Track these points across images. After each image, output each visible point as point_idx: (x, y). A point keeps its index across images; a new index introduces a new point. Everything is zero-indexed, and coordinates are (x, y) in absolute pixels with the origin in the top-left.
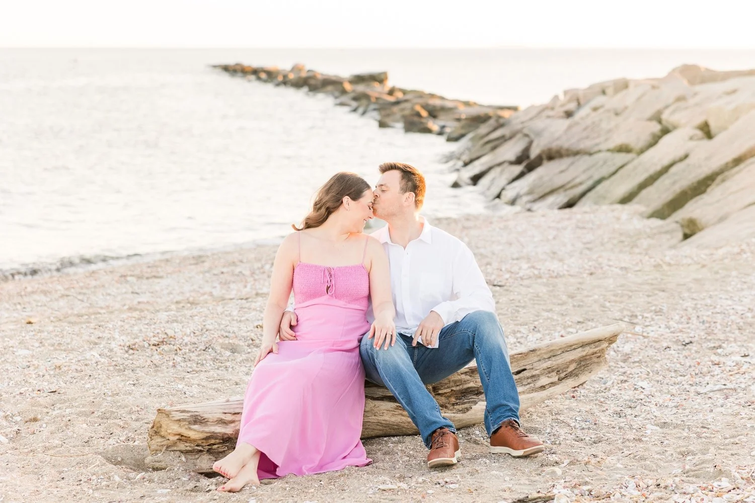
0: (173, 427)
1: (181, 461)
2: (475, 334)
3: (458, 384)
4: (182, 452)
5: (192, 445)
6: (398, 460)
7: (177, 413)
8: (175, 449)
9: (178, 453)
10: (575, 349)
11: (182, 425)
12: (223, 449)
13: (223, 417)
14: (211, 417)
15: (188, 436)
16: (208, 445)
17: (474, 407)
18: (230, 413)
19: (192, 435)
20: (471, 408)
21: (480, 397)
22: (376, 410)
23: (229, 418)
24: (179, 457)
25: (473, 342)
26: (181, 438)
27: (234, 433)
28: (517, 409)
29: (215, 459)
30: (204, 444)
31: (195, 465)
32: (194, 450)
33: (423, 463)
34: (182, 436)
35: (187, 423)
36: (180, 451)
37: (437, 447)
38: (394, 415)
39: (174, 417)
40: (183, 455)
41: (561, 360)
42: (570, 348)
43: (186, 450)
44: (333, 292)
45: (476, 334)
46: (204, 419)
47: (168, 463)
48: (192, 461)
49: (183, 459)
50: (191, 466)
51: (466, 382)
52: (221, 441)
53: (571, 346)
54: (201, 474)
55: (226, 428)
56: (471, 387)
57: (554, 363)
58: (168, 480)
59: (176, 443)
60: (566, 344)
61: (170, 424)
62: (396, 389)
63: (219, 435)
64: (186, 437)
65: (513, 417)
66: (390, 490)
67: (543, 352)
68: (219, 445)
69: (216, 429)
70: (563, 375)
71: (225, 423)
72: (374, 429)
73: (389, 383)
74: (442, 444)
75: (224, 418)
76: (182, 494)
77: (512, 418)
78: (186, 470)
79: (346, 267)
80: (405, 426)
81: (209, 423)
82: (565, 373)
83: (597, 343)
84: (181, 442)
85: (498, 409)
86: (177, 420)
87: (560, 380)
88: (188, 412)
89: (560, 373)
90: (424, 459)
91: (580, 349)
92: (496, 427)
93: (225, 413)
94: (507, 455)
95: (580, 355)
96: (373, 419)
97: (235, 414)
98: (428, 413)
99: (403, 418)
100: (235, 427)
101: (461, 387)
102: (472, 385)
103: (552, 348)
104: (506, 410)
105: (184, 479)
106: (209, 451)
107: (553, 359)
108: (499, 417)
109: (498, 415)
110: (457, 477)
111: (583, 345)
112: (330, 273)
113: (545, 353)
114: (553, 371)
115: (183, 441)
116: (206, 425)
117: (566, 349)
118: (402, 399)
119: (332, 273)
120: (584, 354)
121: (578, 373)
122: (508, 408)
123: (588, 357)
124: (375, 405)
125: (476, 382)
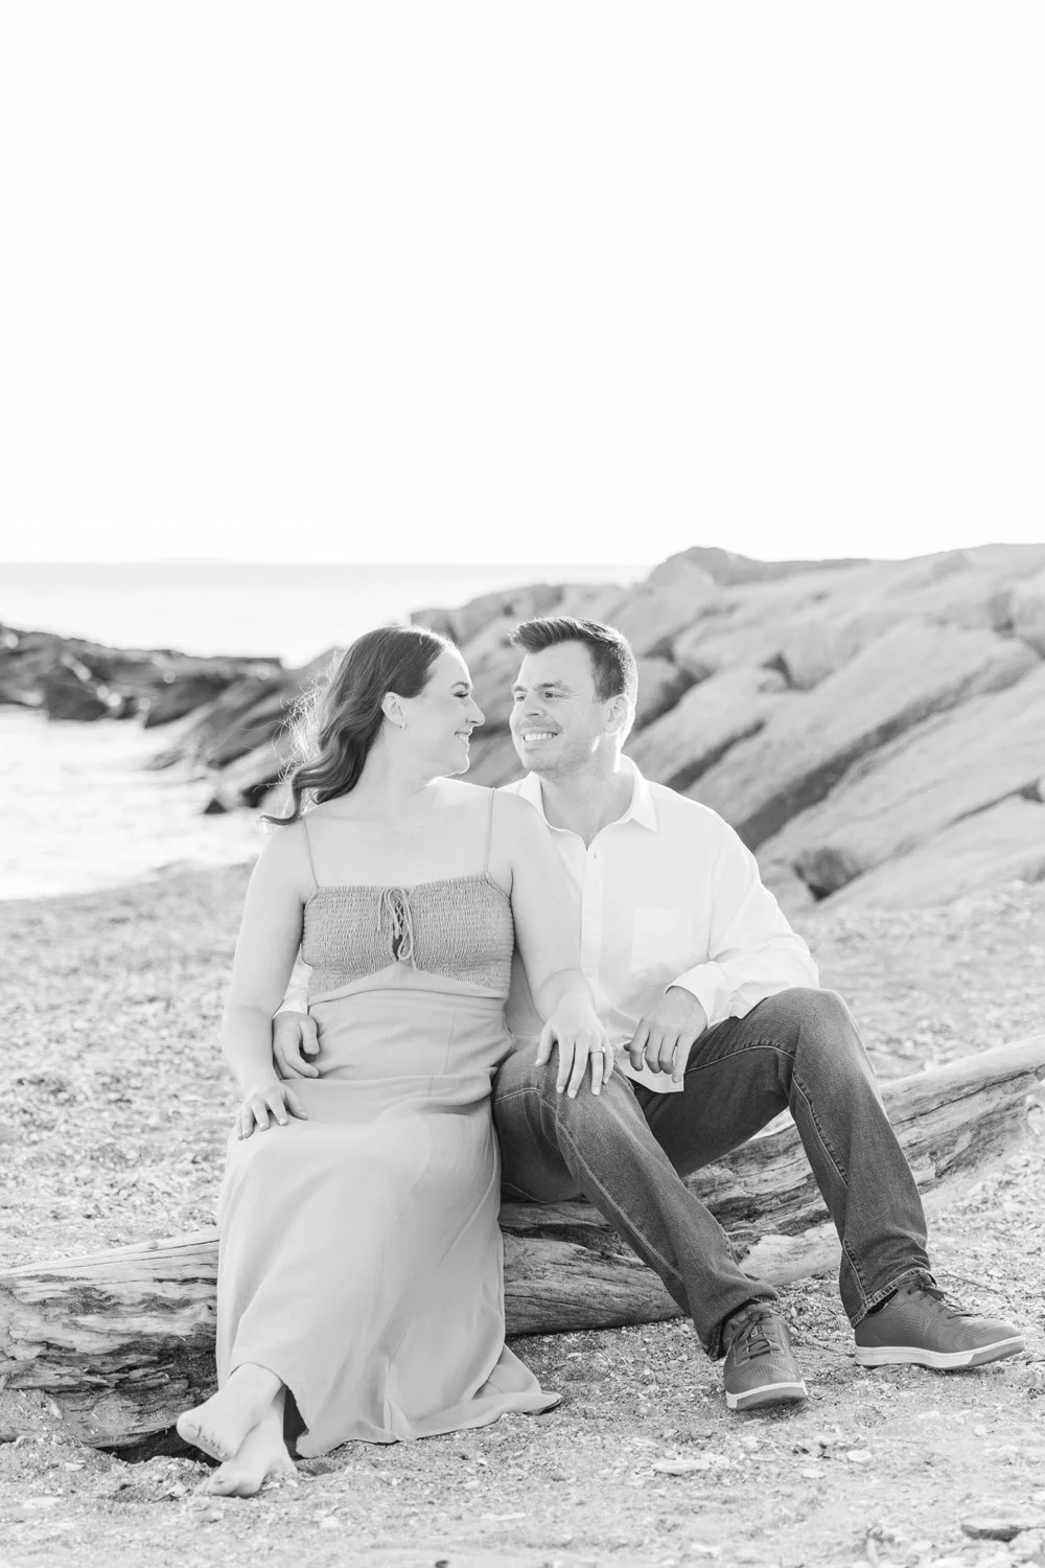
0: (25, 1323)
1: (48, 1418)
2: (793, 1053)
3: (706, 1190)
4: (46, 1390)
5: (77, 1371)
6: (629, 1394)
7: (33, 1283)
8: (30, 1383)
9: (37, 1396)
10: (968, 1096)
11: (51, 1315)
12: (157, 1381)
13: (158, 1290)
14: (125, 1292)
15: (69, 1346)
16: (117, 1371)
17: (753, 1249)
18: (173, 1280)
19: (82, 1342)
20: (748, 1252)
21: (757, 1223)
22: (527, 1262)
23: (174, 1292)
24: (43, 1405)
25: (789, 1074)
26: (45, 1352)
27: (194, 1333)
28: (924, 1244)
29: (138, 1408)
30: (106, 1369)
31: (87, 1428)
32: (81, 1384)
33: (705, 1399)
34: (49, 1346)
35: (66, 1311)
36: (41, 1388)
37: (754, 1353)
38: (569, 1275)
39: (27, 1293)
40: (51, 1401)
41: (941, 1123)
42: (959, 1093)
43: (60, 1386)
44: (411, 952)
45: (799, 1051)
46: (108, 1298)
47: (16, 1425)
48: (77, 1416)
49: (55, 1410)
50: (78, 1429)
51: (725, 1184)
52: (156, 1358)
53: (960, 1088)
54: (107, 1450)
55: (171, 1320)
56: (737, 1199)
57: (926, 1132)
58: (26, 1471)
59: (32, 1366)
60: (951, 1083)
61: (18, 1314)
62: (619, 1202)
63: (154, 1340)
64: (60, 1348)
65: (920, 1266)
66: (692, 1473)
67: (899, 1104)
68: (147, 1370)
69: (146, 1326)
70: (943, 1163)
71: (167, 1307)
72: (520, 1315)
73: (600, 1186)
74: (765, 1344)
75: (159, 1293)
76: (100, 1508)
77: (921, 1269)
78: (69, 1441)
79: (440, 886)
80: (594, 1302)
81: (121, 1308)
82: (948, 1158)
83: (1018, 1081)
84: (46, 1364)
85: (879, 1247)
86: (35, 1304)
87: (940, 1174)
88: (61, 1279)
89: (938, 1159)
90: (701, 1387)
91: (982, 1095)
92: (879, 1295)
93: (161, 1281)
94: (915, 1368)
95: (981, 1110)
96: (522, 1287)
97: (185, 1281)
98: (714, 1262)
99: (590, 1281)
100: (194, 1316)
101: (713, 1198)
102: (737, 1191)
103: (919, 1095)
104: (901, 1251)
105: (70, 1467)
106: (122, 1388)
107: (922, 1121)
108: (883, 1272)
109: (882, 1263)
110: (834, 1431)
111: (989, 1085)
112: (398, 903)
113: (904, 1108)
114: (921, 1154)
115: (50, 1362)
116: (117, 1315)
117: (950, 1096)
118: (640, 1228)
119: (405, 903)
120: (990, 1107)
121: (972, 1157)
122: (906, 1244)
123: (996, 1117)
124: (526, 1250)
125: (746, 1185)
